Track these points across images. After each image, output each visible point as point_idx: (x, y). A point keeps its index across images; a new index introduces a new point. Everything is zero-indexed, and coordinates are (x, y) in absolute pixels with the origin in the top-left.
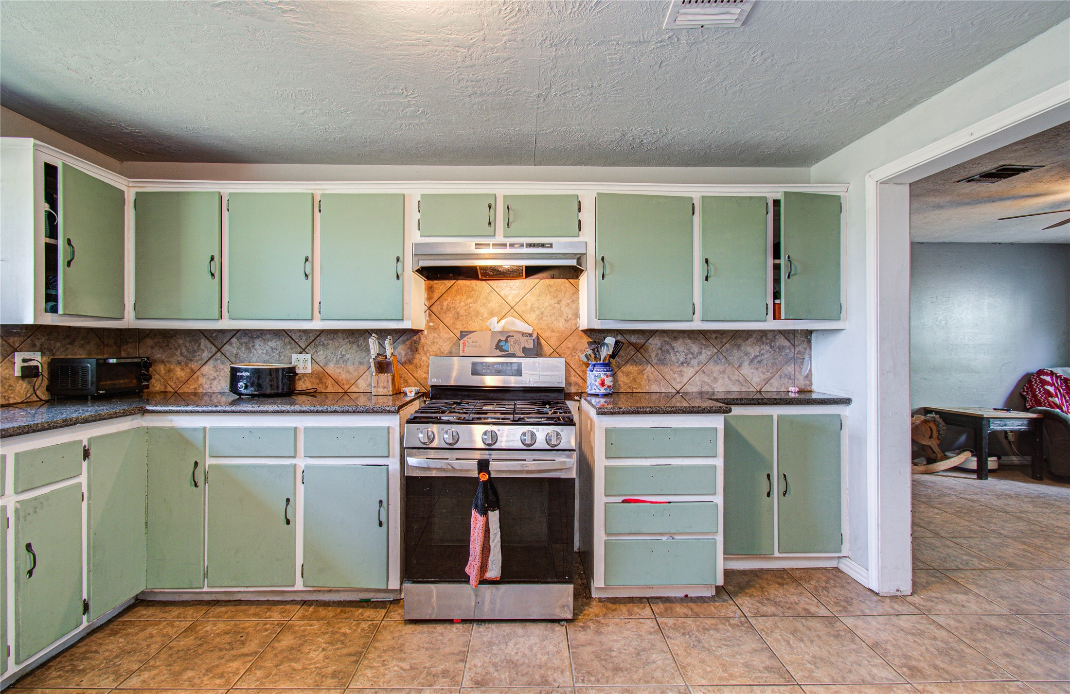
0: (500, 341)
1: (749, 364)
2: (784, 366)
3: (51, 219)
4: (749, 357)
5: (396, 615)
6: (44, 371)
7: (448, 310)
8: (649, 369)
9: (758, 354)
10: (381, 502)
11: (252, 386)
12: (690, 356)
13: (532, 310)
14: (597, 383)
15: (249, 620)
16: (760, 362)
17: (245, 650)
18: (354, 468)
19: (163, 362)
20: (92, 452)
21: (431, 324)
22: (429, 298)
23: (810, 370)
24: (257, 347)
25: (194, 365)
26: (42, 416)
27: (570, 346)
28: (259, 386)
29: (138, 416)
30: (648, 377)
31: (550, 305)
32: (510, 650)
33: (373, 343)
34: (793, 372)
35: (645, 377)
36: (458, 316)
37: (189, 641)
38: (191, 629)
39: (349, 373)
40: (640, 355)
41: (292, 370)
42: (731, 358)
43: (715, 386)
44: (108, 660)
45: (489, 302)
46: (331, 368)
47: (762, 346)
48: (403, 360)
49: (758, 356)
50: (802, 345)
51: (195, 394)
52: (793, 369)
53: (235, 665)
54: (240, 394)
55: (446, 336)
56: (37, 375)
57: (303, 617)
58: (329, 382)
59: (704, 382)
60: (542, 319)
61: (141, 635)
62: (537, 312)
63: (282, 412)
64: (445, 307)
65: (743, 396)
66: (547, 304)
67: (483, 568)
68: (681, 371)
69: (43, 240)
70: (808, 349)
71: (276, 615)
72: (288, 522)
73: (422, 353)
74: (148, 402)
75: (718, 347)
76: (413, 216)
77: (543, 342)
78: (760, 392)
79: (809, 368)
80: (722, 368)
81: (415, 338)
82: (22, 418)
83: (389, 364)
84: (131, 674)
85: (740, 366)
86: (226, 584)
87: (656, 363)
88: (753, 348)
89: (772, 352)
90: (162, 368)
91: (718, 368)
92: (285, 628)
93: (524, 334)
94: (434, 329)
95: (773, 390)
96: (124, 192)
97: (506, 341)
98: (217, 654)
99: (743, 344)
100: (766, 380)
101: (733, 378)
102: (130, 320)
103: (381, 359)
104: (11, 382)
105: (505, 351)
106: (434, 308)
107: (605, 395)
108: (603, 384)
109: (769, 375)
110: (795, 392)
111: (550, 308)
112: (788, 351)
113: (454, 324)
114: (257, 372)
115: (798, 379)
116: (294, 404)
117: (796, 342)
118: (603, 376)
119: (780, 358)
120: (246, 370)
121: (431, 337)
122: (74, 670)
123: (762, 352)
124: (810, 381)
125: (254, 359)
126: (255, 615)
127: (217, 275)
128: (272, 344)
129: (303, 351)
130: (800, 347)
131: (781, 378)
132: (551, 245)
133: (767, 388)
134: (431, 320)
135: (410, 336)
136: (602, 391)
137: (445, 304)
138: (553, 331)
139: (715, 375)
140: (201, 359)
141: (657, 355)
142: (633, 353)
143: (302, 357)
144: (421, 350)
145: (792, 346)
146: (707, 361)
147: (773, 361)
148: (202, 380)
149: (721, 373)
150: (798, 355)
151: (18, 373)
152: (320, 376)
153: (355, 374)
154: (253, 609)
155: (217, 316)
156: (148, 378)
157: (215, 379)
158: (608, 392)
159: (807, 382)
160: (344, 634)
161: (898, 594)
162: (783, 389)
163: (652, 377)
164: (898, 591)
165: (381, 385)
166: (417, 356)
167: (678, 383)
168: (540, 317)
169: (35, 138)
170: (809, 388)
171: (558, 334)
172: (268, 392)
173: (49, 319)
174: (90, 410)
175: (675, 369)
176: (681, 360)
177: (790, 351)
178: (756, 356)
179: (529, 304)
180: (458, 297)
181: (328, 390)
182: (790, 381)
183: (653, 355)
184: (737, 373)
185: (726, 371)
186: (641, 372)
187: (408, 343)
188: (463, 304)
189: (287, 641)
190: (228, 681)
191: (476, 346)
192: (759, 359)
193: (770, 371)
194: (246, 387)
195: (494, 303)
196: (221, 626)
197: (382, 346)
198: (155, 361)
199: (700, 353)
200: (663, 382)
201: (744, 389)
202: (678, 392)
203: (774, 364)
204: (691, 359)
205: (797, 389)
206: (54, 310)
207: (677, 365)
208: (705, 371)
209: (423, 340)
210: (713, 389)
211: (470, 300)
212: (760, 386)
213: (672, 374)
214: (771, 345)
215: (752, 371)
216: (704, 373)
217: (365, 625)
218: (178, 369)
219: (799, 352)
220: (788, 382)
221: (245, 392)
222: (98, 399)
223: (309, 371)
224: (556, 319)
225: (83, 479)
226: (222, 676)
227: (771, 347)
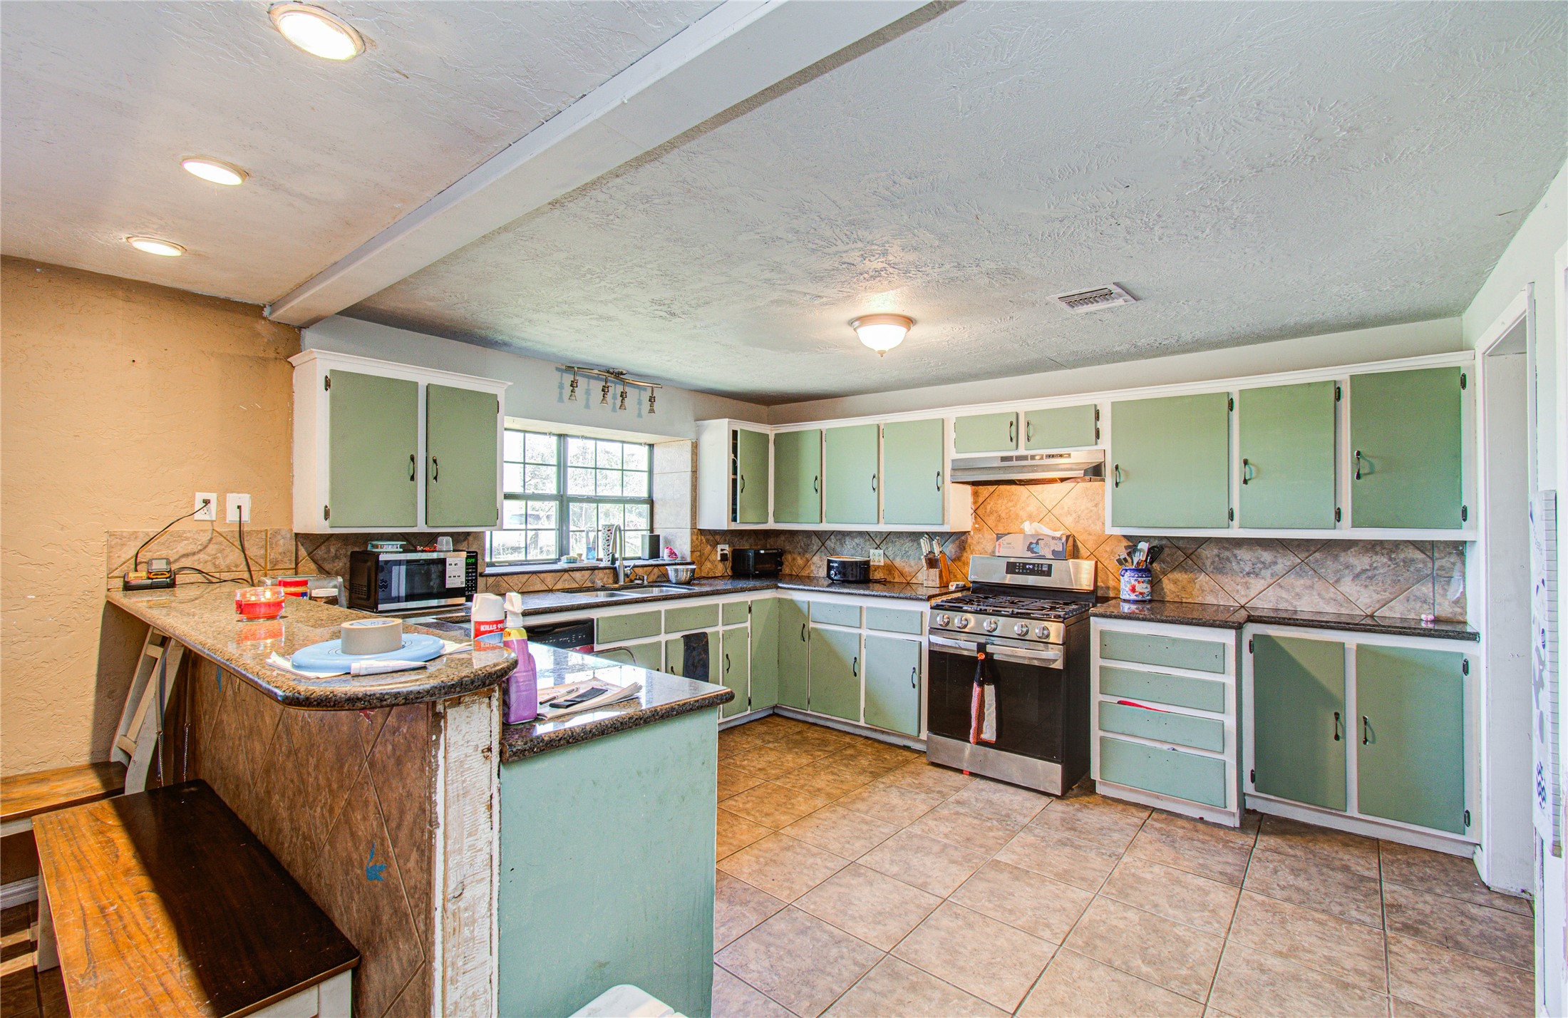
0: (1031, 543)
1: (1353, 580)
2: (1414, 585)
3: (735, 462)
4: (1352, 571)
5: (924, 760)
6: (730, 556)
7: (991, 513)
8: (1202, 578)
9: (1368, 568)
10: (914, 668)
11: (840, 574)
12: (1260, 566)
13: (1069, 513)
14: (1127, 589)
15: (832, 737)
16: (1371, 578)
17: (826, 749)
18: (898, 641)
19: (790, 552)
20: (753, 608)
21: (977, 526)
22: (975, 502)
23: (1463, 593)
24: (847, 543)
25: (808, 556)
26: (728, 585)
27: (1108, 549)
28: (844, 575)
29: (774, 590)
30: (1201, 587)
31: (1087, 508)
32: (995, 797)
33: (924, 543)
34: (1431, 594)
35: (1197, 586)
36: (999, 519)
37: (798, 737)
38: (799, 733)
39: (911, 567)
40: (1190, 562)
41: (867, 563)
42: (1323, 570)
43: (1298, 603)
44: (759, 734)
45: (1028, 505)
46: (898, 562)
47: (1374, 557)
48: (953, 557)
49: (1367, 570)
50: (1447, 559)
51: (809, 577)
52: (1431, 589)
53: (819, 753)
54: (832, 580)
55: (990, 537)
56: (727, 560)
57: (863, 744)
58: (896, 574)
59: (1282, 598)
60: (1078, 522)
61: (775, 729)
62: (1074, 515)
63: (852, 594)
64: (988, 511)
65: (1343, 619)
66: (1083, 507)
67: (979, 730)
68: (1246, 583)
69: (732, 477)
70: (1458, 565)
71: (847, 739)
72: (855, 675)
73: (969, 552)
74: (780, 581)
75: (1303, 556)
76: (951, 435)
77: (1079, 545)
78: (1372, 616)
79: (1461, 590)
80: (1309, 582)
81: (963, 538)
82: (720, 585)
83: (937, 561)
84: (770, 742)
85: (1338, 581)
86: (820, 710)
87: (1212, 572)
88: (1359, 559)
89: (1393, 566)
90: (789, 557)
91: (1302, 581)
92: (850, 746)
93: (1054, 538)
94: (979, 530)
95: (1394, 616)
96: (768, 435)
97: (1037, 543)
98: (811, 746)
99: (1343, 554)
100: (1384, 602)
101: (1327, 596)
102: (771, 525)
103: (930, 556)
104: (716, 563)
105: (1036, 553)
106: (978, 512)
107: (1135, 602)
108: (1133, 590)
109: (1387, 595)
110: (1427, 621)
111: (1086, 511)
112: (1421, 566)
113: (996, 526)
114: (843, 564)
115: (1440, 604)
116: (868, 588)
117: (1435, 554)
118: (1133, 582)
119: (1407, 574)
120: (836, 562)
121: (976, 537)
122: (744, 733)
123: (1375, 565)
124: (1464, 608)
125: (845, 552)
126: (836, 736)
127: (819, 491)
128: (857, 540)
129: (878, 547)
130: (1444, 560)
131: (1408, 601)
132: (1069, 455)
133: (1385, 612)
134: (976, 522)
135: (960, 538)
136: (1133, 597)
137: (989, 507)
138: (1090, 534)
139: (1297, 590)
140: (812, 551)
141: (1213, 563)
142: (1182, 559)
143: (877, 551)
144: (968, 549)
145: (1428, 559)
146: (1285, 572)
147: (1395, 578)
148: (813, 568)
149: (1307, 588)
150: (1439, 572)
151: (719, 558)
152: (890, 568)
153: (915, 568)
154: (835, 733)
155: (818, 520)
156: (781, 564)
157: (820, 567)
158: (1140, 598)
159: (1458, 610)
160: (885, 759)
161: (1524, 895)
162: (1412, 616)
163: (1206, 587)
164: (1523, 891)
165: (930, 578)
166: (965, 554)
167: (1243, 596)
168: (1077, 521)
169: (729, 418)
170: (1461, 618)
171: (1095, 538)
172: (850, 579)
173: (734, 526)
174: (751, 583)
175: (1239, 579)
176: (1247, 569)
177: (1426, 566)
178: (1364, 571)
179: (1066, 508)
180: (1000, 501)
181: (895, 581)
182: (1425, 606)
183: (1208, 563)
184: (1332, 590)
185: (1315, 587)
186: (1193, 581)
187: (957, 542)
188: (1004, 507)
189: (850, 752)
190: (814, 758)
191: (1010, 548)
192: (1370, 574)
193: (1389, 591)
194: (836, 575)
195: (1032, 507)
196: (816, 735)
197: (931, 545)
198: (785, 552)
199: (1275, 563)
200: (1221, 594)
201: (1344, 611)
202: (1242, 607)
203: (1396, 582)
204: (1261, 569)
205: (1431, 617)
206: (734, 519)
207: (1241, 575)
208: (1282, 584)
209: (969, 541)
210: (1295, 607)
211: (1010, 504)
212: (1371, 608)
213: (1234, 585)
214: (1390, 557)
215: (1358, 588)
216: (1281, 587)
217: (900, 758)
218: (799, 558)
219: (1441, 568)
220: (1421, 607)
221: (836, 578)
222: (756, 577)
223: (882, 564)
224: (1093, 523)
225: (748, 624)
226: (812, 755)
227: (1390, 559)
